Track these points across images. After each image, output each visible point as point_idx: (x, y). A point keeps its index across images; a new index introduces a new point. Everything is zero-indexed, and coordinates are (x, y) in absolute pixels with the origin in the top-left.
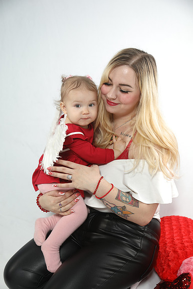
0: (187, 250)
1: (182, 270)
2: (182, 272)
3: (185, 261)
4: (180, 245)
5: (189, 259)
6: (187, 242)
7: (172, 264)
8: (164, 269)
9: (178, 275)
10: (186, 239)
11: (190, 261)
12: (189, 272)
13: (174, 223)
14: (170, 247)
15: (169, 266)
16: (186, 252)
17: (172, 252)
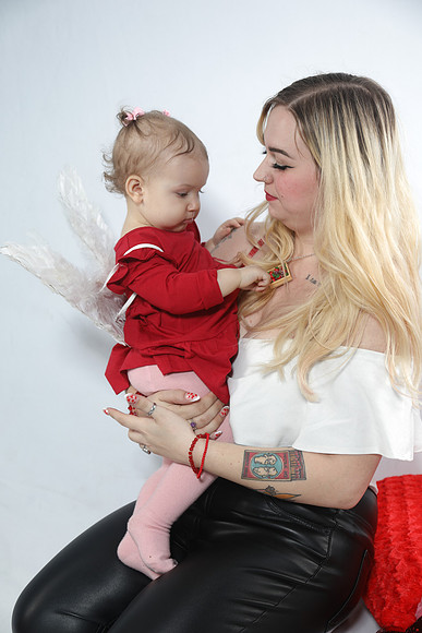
7: (403, 591)
8: (384, 603)
14: (400, 548)
15: (396, 594)
17: (403, 561)
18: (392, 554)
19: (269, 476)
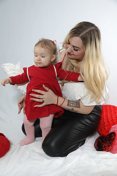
0: (114, 121)
2: (111, 132)
3: (113, 126)
4: (111, 119)
5: (115, 126)
6: (114, 117)
7: (106, 128)
8: (102, 130)
9: (109, 133)
10: (114, 116)
11: (115, 127)
12: (115, 131)
13: (108, 108)
14: (106, 119)
15: (105, 128)
16: (114, 122)
17: (106, 122)
18: (104, 120)
19: (73, 106)
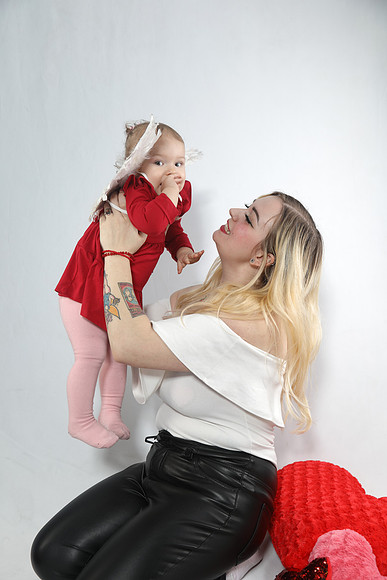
0: (327, 519)
1: (316, 554)
2: (316, 557)
3: (322, 537)
4: (315, 511)
5: (328, 534)
6: (328, 505)
7: (301, 543)
8: (288, 551)
9: (310, 560)
10: (326, 500)
13: (310, 472)
14: (300, 513)
15: (296, 545)
16: (325, 523)
